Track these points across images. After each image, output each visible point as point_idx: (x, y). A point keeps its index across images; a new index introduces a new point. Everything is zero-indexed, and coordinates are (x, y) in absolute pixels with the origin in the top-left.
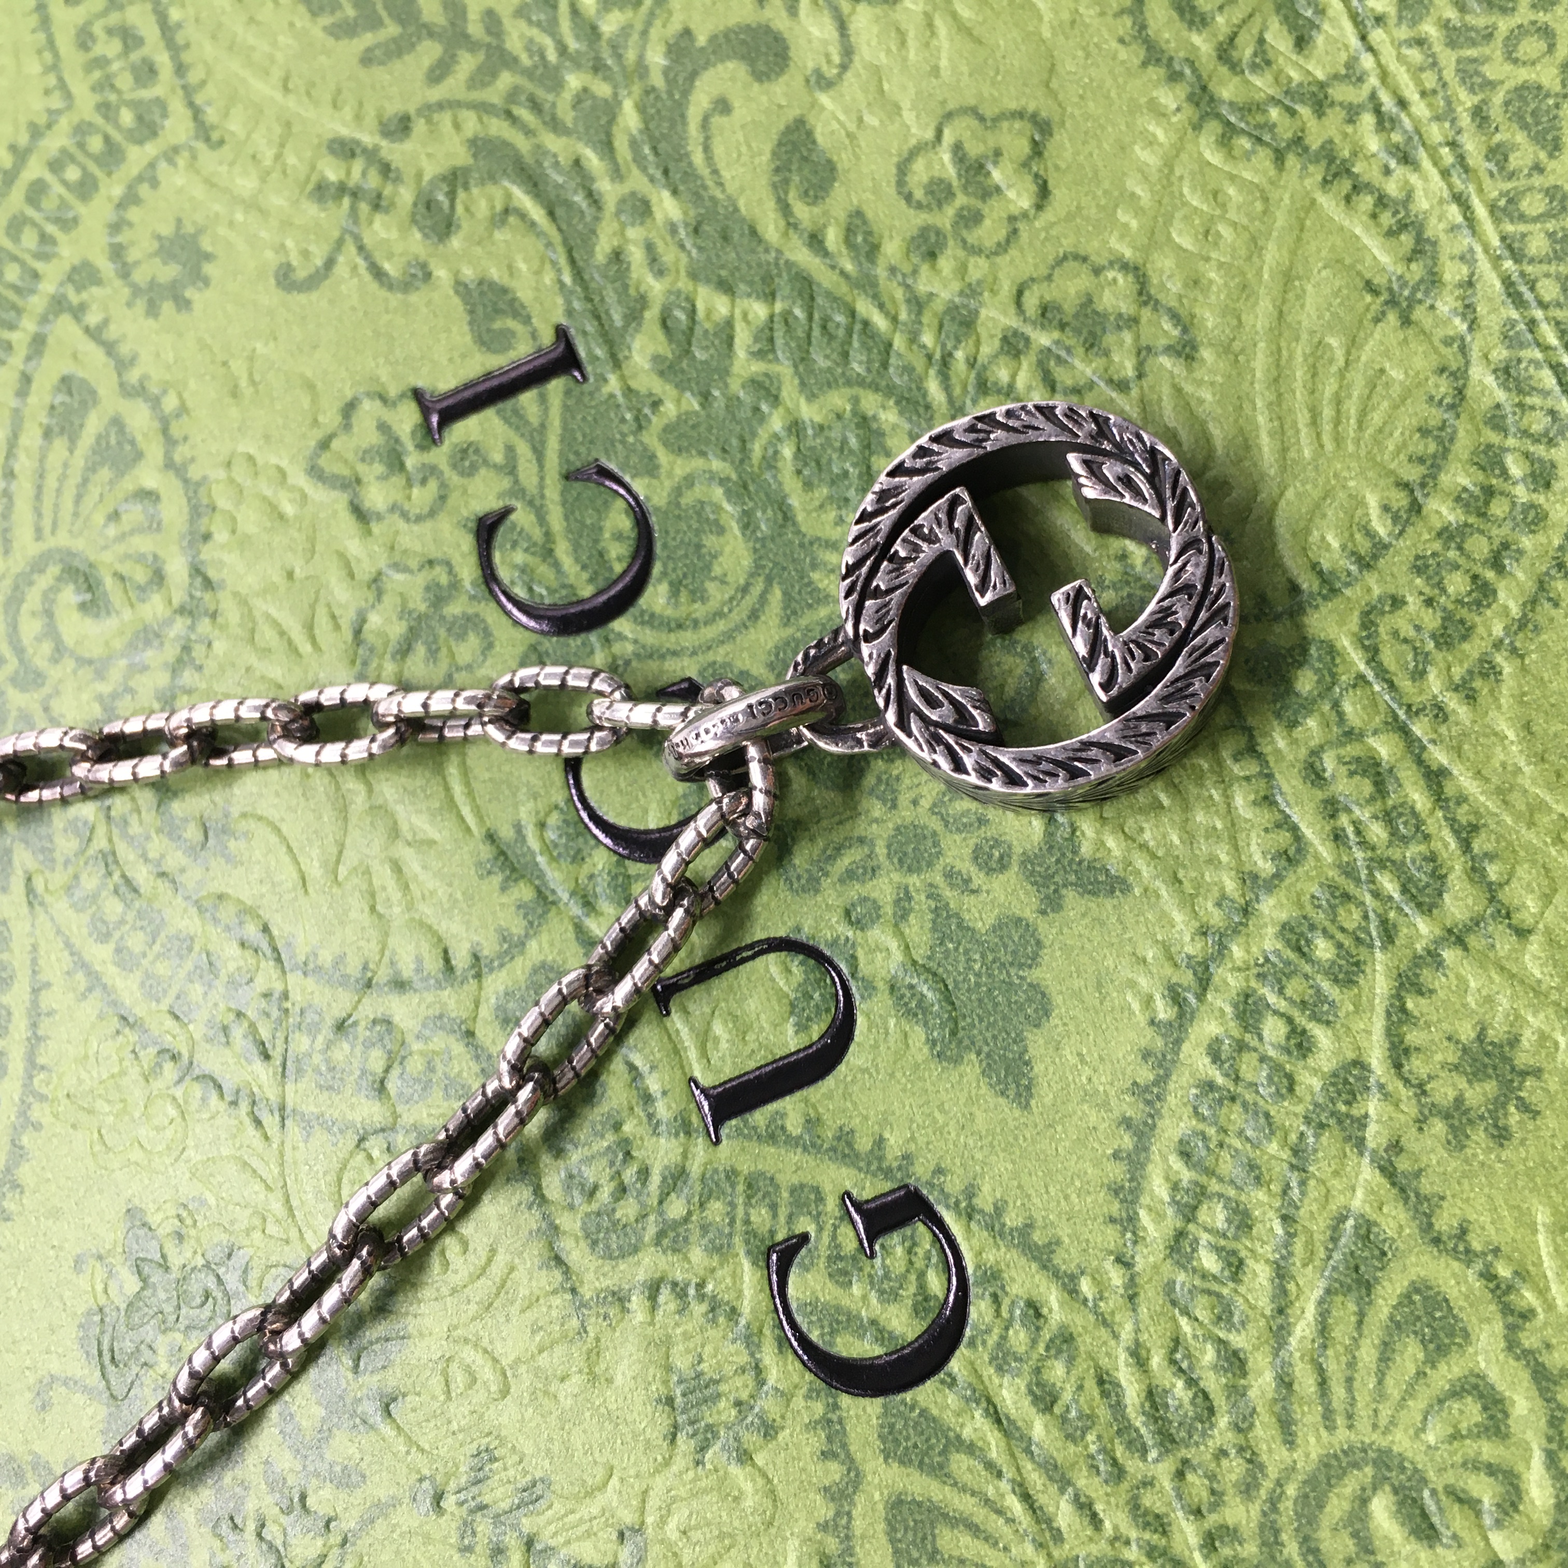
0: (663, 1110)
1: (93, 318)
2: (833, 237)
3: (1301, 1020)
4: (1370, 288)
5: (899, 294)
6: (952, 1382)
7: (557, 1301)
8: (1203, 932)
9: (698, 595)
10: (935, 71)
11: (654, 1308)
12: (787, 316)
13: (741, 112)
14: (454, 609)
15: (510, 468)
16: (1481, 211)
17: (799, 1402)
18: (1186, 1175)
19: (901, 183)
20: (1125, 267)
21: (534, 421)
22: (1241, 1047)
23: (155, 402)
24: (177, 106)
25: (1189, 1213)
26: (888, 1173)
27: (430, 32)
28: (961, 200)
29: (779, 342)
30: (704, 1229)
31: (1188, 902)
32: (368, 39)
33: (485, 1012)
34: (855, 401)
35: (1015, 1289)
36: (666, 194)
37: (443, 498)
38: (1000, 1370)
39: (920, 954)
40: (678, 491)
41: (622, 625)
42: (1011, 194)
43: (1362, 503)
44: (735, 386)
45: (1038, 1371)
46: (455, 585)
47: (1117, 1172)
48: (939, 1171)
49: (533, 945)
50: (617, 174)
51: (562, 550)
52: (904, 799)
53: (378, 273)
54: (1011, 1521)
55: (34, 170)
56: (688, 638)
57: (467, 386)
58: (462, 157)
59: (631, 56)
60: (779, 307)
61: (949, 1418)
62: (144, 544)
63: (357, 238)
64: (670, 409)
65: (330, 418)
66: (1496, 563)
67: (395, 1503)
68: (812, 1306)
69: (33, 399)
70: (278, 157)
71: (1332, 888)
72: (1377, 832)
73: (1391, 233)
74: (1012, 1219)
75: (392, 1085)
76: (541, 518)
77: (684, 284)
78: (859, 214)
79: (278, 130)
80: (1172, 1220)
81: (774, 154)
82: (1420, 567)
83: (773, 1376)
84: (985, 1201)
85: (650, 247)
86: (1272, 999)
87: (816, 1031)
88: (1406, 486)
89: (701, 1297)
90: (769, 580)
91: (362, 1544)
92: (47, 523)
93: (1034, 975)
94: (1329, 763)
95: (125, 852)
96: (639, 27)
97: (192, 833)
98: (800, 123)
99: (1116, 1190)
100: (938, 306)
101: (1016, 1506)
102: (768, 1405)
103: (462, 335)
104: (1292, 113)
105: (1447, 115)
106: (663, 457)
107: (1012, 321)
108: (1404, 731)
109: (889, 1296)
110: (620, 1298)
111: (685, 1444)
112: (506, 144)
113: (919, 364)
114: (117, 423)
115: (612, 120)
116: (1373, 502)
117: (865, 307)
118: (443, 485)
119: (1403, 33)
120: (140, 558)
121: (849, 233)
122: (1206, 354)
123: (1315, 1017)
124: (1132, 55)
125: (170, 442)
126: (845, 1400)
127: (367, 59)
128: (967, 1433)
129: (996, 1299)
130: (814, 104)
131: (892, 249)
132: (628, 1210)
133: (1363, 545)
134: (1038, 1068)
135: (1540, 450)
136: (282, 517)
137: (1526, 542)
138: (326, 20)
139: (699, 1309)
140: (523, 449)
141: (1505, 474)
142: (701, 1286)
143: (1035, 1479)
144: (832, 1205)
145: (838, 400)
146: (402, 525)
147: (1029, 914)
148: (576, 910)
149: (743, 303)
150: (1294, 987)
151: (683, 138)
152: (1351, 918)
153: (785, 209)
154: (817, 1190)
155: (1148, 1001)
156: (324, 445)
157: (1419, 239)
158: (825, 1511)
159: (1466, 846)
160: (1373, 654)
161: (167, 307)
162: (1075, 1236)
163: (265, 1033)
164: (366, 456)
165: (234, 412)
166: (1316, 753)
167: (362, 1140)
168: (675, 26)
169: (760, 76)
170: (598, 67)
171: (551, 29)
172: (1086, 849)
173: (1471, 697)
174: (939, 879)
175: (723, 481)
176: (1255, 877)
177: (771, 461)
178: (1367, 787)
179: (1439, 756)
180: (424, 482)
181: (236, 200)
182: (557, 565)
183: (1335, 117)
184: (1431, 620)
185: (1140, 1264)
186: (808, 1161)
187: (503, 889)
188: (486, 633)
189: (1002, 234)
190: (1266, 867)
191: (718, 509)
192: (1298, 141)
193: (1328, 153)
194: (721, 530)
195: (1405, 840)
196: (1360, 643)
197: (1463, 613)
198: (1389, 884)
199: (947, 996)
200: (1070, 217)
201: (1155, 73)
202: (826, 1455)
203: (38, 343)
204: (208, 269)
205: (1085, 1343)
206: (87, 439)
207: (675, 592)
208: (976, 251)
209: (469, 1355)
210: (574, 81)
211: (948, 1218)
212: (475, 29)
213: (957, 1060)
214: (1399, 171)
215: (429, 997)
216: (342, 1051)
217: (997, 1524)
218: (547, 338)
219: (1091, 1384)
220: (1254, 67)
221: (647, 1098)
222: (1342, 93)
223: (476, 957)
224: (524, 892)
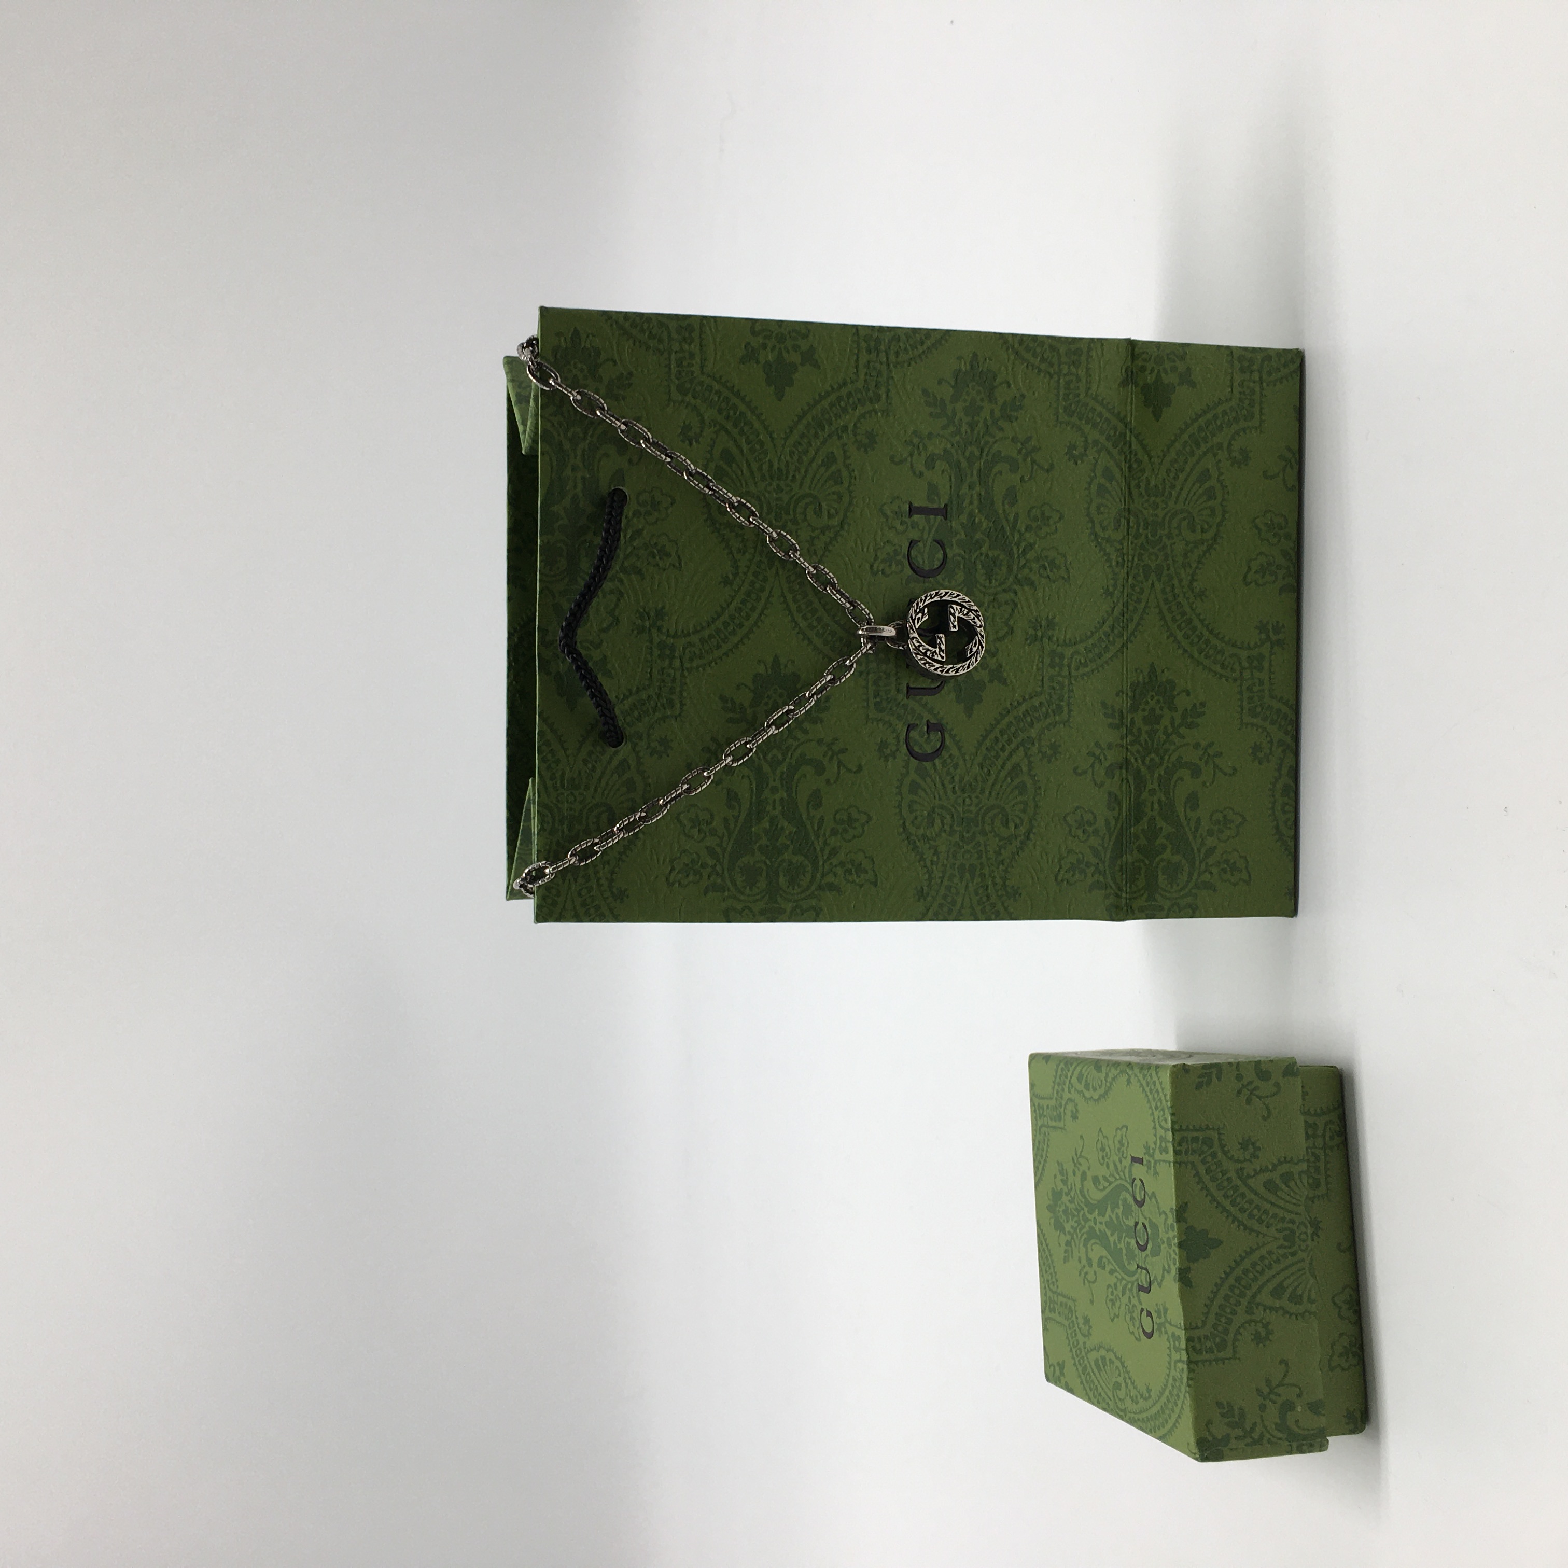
2: (1010, 516)
6: (933, 764)
13: (1004, 477)
15: (923, 531)
17: (903, 755)
19: (1029, 512)
21: (932, 523)
23: (851, 472)
26: (938, 720)
27: (947, 416)
32: (933, 409)
35: (952, 752)
37: (906, 531)
38: (943, 765)
46: (901, 553)
47: (980, 739)
51: (926, 556)
53: (913, 470)
57: (921, 507)
58: (941, 452)
61: (929, 770)
64: (961, 536)
68: (913, 739)
76: (925, 547)
78: (1018, 514)
83: (901, 748)
84: (954, 732)
99: (978, 741)
102: (897, 754)
103: (924, 494)
109: (928, 743)
118: (907, 527)
121: (1014, 517)
124: (1084, 512)
125: (851, 484)
126: (912, 758)
127: (931, 415)
128: (932, 774)
129: (948, 752)
131: (1021, 526)
134: (975, 712)
138: (926, 399)
139: (892, 730)
140: (927, 528)
142: (894, 726)
151: (989, 476)
153: (1004, 504)
154: (922, 717)
158: (899, 777)
162: (967, 746)
164: (894, 512)
168: (998, 448)
169: (1011, 471)
180: (903, 524)
182: (923, 559)
186: (923, 710)
188: (902, 567)
189: (1045, 535)
200: (1058, 539)
201: (1087, 518)
202: (904, 767)
204: (875, 446)
206: (830, 471)
208: (1038, 536)
211: (945, 733)
212: (956, 421)
218: (942, 505)
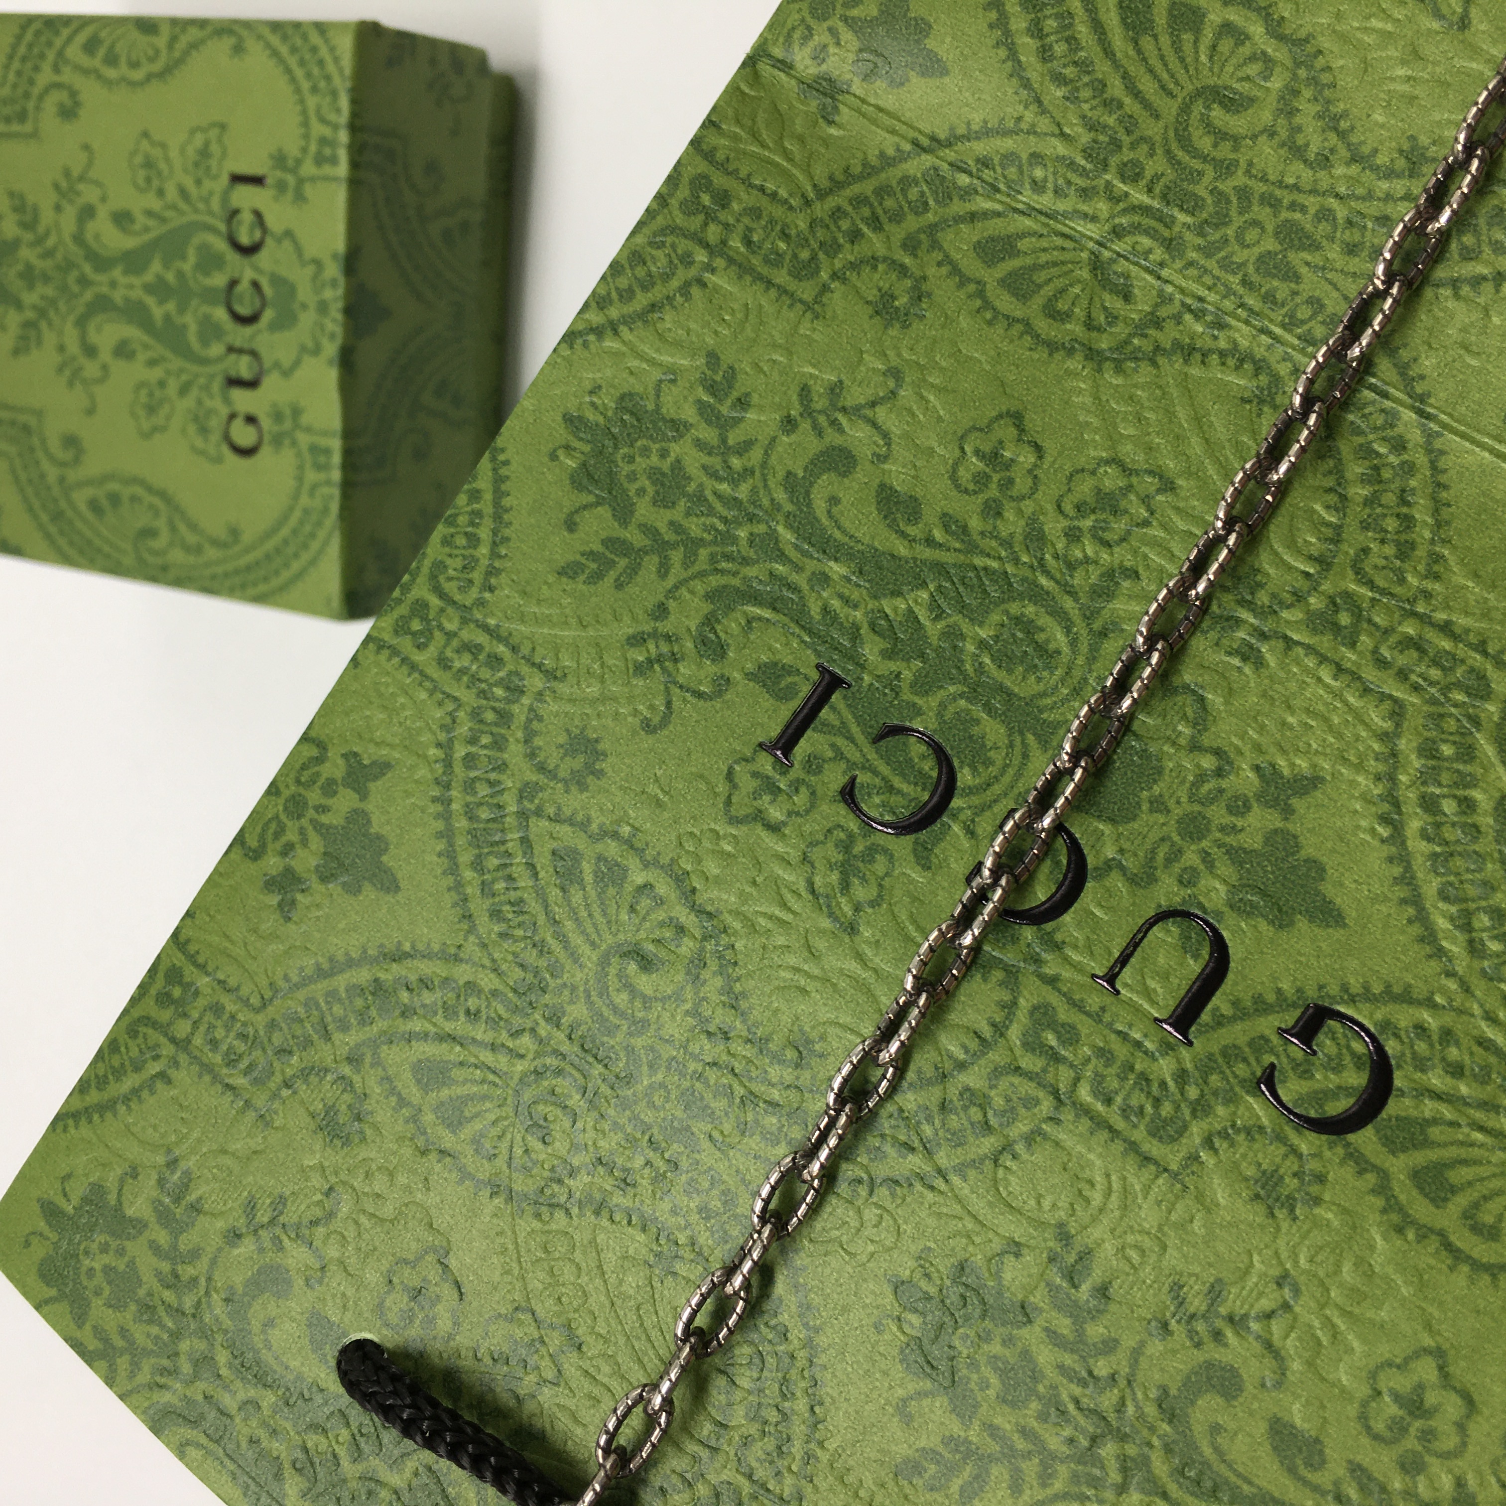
0: (1149, 1045)
1: (551, 811)
2: (938, 535)
3: (1460, 793)
4: (1244, 400)
5: (994, 543)
6: (1402, 1093)
7: (1160, 1181)
8: (1378, 778)
9: (987, 763)
10: (940, 419)
11: (1216, 1151)
12: (939, 588)
13: (847, 498)
14: (859, 848)
15: (839, 755)
16: (1278, 331)
17: (1328, 1154)
18: (1453, 909)
19: (957, 487)
20: (1108, 462)
21: (837, 723)
22: (1438, 825)
23: (615, 835)
24: (525, 669)
25: (1467, 927)
26: (1294, 1005)
27: (644, 551)
28: (996, 477)
29: (944, 606)
30: (1215, 1093)
31: (1359, 767)
32: (612, 575)
33: (1018, 1052)
34: (1007, 613)
35: (1403, 1024)
36: (832, 564)
37: (813, 793)
38: (1423, 1071)
39: (1234, 880)
40: (940, 715)
41: (956, 802)
42: (1021, 459)
43: (1315, 511)
44: (934, 640)
45: (1443, 1059)
46: (851, 836)
47: (1416, 930)
48: (1321, 987)
49: (1022, 1001)
50: (799, 569)
51: (897, 782)
52: (1171, 804)
53: (699, 695)
54: (1482, 1145)
55: (460, 751)
56: (997, 789)
57: (787, 727)
58: (707, 608)
59: (766, 502)
60: (932, 587)
61: (1413, 1113)
62: (661, 915)
63: (675, 683)
64: (907, 675)
65: (722, 788)
66: (1404, 502)
67: (1142, 1344)
68: (1300, 1100)
69: (542, 874)
70: (602, 665)
71: (1430, 716)
72: (1435, 673)
73: (1237, 368)
74: (1377, 989)
75: (993, 1121)
76: (875, 772)
77: (872, 604)
78: (945, 515)
79: (593, 651)
80: (1461, 937)
81: (879, 511)
82: (1365, 526)
83: (1304, 1148)
84: (1356, 987)
85: (841, 596)
86: (1438, 791)
87: (1205, 953)
88: (1331, 490)
89: (1238, 1131)
90: (1021, 733)
91: (1140, 1377)
92: (594, 936)
93: (1303, 854)
94: (1386, 653)
95: (759, 1088)
96: (760, 485)
97: (790, 1054)
98: (882, 486)
99: (1421, 940)
100: (1019, 538)
101: (1478, 1136)
102: (1313, 1165)
103: (767, 701)
104: (1145, 336)
105: (1229, 292)
106: (919, 701)
107: (1066, 523)
108: (1414, 614)
109: (1338, 1069)
110: (1194, 1158)
111: (1281, 1214)
112: (725, 587)
113: (1028, 573)
114: (600, 858)
115: (777, 542)
116: (1318, 507)
117: (979, 561)
118: (809, 786)
119: (1178, 264)
120: (662, 925)
121: (946, 527)
122: (1180, 482)
123: (1466, 786)
124: (1042, 354)
125: (639, 852)
126: (1351, 1137)
127: (619, 586)
128: (1427, 1114)
129: (1397, 1036)
130: (884, 472)
131: (975, 523)
132: (1167, 1109)
133: (1329, 532)
134: (1338, 901)
135: (1389, 433)
136: (729, 855)
137: (1413, 483)
138: (582, 578)
139: (1241, 1138)
140: (840, 741)
141: (1378, 455)
142: (1233, 1126)
143: (1479, 1115)
144: (1275, 1040)
145: (996, 617)
146: (799, 820)
147: (1279, 824)
148: (1032, 968)
149: (911, 597)
150: (1445, 778)
151: (824, 530)
152: (1451, 725)
153: (903, 535)
154: (1262, 1037)
155: (1373, 831)
156: (728, 802)
157: (1254, 362)
158: (1380, 1202)
159: (1485, 653)
160: (1371, 584)
161: (590, 779)
162: (1415, 977)
163: (903, 1138)
164: (756, 795)
165: (666, 815)
166: (1375, 651)
167: (996, 1161)
168: (781, 475)
169: (844, 475)
170: (752, 518)
171: (711, 512)
172: (1286, 772)
173: (1437, 577)
174: (1218, 835)
175: (962, 695)
176: (1386, 734)
177: (980, 669)
178: (1415, 655)
179: (1441, 616)
180: (797, 790)
181: (593, 702)
182: (899, 792)
183: (1169, 325)
184: (1389, 550)
185: (1460, 970)
186: (1247, 1024)
187: (985, 980)
188: (885, 851)
189: (1030, 481)
190: (1388, 725)
191: (968, 711)
192: (1157, 348)
193: (1177, 346)
194: (977, 722)
195: (1451, 669)
196: (1359, 582)
197: (1403, 537)
198: (1460, 697)
199: (1264, 894)
200: (1060, 454)
201: (1058, 356)
202: (1360, 1173)
203: (525, 841)
204: (600, 747)
205: (1459, 1029)
206: (589, 878)
207: (974, 770)
208: (1023, 498)
209: (1130, 1239)
210: (742, 533)
211: (1342, 1009)
212: (669, 536)
213: (1292, 923)
214: (1221, 335)
215: (982, 1062)
216: (954, 1121)
217: (1476, 1152)
218: (815, 675)
219: (1476, 1049)
220: (1110, 324)
221: (1138, 1044)
222: (1163, 312)
223: (994, 1025)
224: (998, 975)
